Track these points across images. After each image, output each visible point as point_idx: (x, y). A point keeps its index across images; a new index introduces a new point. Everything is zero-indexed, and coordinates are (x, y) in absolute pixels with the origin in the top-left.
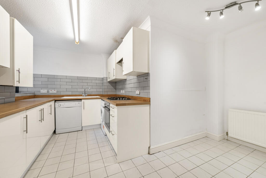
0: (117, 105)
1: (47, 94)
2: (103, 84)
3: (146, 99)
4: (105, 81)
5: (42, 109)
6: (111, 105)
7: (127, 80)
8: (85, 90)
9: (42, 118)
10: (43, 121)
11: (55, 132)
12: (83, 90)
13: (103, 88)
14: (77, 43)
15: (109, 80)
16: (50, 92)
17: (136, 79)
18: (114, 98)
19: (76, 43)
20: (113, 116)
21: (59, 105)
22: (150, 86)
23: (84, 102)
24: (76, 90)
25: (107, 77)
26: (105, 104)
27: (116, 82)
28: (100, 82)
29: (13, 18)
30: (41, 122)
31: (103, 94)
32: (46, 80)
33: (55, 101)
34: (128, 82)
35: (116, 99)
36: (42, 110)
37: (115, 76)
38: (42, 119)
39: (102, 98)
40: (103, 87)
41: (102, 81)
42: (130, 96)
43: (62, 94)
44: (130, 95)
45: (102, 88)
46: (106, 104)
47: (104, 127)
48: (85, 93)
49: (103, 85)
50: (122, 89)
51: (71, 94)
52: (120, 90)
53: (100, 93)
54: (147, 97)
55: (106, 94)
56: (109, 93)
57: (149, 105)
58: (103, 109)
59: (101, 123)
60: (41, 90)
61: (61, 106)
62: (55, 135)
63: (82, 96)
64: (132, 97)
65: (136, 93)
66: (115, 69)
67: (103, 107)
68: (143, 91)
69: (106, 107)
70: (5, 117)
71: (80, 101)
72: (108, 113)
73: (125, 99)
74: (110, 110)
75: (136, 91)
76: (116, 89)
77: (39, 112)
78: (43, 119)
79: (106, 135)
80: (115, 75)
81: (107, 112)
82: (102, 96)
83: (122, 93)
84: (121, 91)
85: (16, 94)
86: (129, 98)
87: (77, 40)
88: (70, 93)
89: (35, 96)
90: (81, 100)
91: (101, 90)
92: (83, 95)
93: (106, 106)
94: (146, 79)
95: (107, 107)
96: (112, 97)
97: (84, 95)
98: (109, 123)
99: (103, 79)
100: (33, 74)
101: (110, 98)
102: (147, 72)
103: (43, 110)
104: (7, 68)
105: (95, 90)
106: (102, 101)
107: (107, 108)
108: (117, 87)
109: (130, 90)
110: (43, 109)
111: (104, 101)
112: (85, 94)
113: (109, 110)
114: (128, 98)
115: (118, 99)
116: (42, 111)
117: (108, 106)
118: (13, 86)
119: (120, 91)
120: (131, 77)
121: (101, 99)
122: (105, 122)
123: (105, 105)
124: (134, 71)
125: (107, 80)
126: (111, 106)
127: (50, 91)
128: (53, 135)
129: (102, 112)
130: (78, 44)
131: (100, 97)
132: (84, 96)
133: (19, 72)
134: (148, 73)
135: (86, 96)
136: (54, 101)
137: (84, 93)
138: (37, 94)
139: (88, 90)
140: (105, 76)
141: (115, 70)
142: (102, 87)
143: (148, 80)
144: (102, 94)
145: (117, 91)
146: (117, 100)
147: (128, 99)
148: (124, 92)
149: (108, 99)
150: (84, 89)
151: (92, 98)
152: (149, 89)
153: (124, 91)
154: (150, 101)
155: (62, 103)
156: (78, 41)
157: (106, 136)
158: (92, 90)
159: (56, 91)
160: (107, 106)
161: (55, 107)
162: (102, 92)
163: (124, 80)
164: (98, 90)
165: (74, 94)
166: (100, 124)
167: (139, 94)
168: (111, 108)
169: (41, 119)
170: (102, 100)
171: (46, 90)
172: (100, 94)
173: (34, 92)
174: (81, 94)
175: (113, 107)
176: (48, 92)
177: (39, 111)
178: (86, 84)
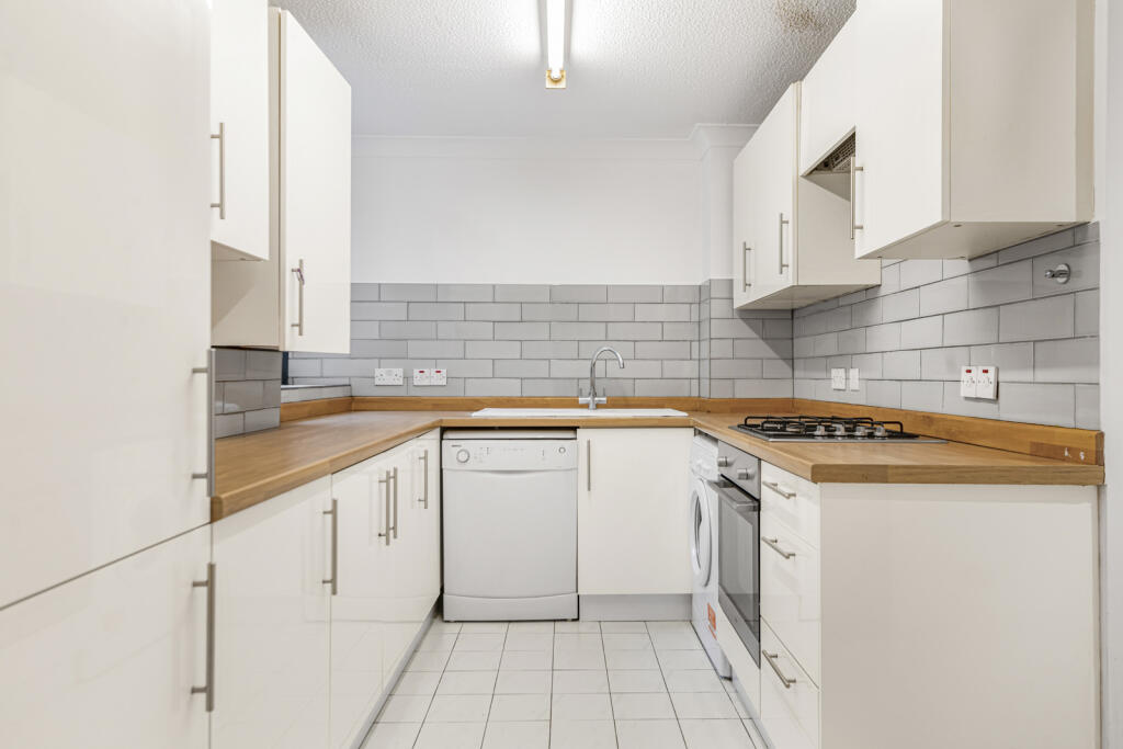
0: (821, 474)
1: (402, 393)
2: (705, 326)
3: (1057, 443)
4: (718, 308)
5: (392, 474)
6: (769, 473)
7: (883, 291)
8: (592, 371)
9: (392, 525)
10: (395, 537)
11: (439, 608)
12: (583, 369)
13: (705, 354)
14: (556, 81)
15: (742, 299)
16: (418, 380)
17: (965, 279)
18: (785, 423)
19: (549, 85)
20: (787, 550)
21: (463, 457)
22: (1096, 336)
23: (589, 442)
24: (541, 369)
25: (731, 281)
26: (720, 465)
27: (793, 311)
28: (682, 313)
29: (280, 10)
30: (388, 543)
31: (705, 394)
32: (399, 312)
33: (444, 430)
34: (886, 309)
35: (806, 431)
36: (391, 478)
37: (789, 272)
38: (389, 532)
39: (697, 419)
40: (705, 345)
41: (695, 307)
42: (907, 413)
43: (474, 390)
44: (908, 405)
45: (695, 356)
46: (727, 464)
47: (712, 619)
48: (593, 385)
49: (705, 335)
50: (844, 358)
51: (519, 395)
52: (828, 370)
53: (684, 390)
54: (1068, 421)
55: (721, 392)
56: (747, 390)
57: (1091, 490)
58: (710, 500)
59: (698, 590)
60: (378, 372)
61: (471, 465)
62: (438, 625)
63: (574, 404)
64: (928, 419)
65: (966, 390)
66: (789, 216)
67: (711, 483)
68: (1027, 376)
69: (727, 483)
70: (265, 499)
71: (569, 435)
72: (746, 528)
73: (871, 436)
74: (758, 509)
75: (964, 376)
76: (791, 361)
77: (380, 490)
78: (394, 528)
79: (730, 679)
80: (789, 258)
81: (740, 519)
82: (699, 412)
83: (842, 386)
84: (834, 372)
85: (283, 392)
86: (900, 431)
87: (556, 64)
88: (512, 389)
89: (351, 404)
90: (574, 429)
91: (689, 369)
92: (582, 400)
93: (734, 478)
94: (1061, 273)
95: (741, 483)
96: (768, 419)
97: (589, 399)
98: (757, 597)
99: (702, 294)
100: (352, 284)
101: (759, 422)
102: (1070, 217)
103: (395, 477)
104: (259, 260)
105: (653, 369)
106: (699, 440)
107: (740, 494)
108: (803, 345)
109: (907, 366)
110: (395, 470)
111: (715, 440)
112: (595, 395)
113: (757, 504)
114: (896, 428)
115: (820, 431)
116: (392, 480)
117: (748, 477)
118: (277, 351)
119: (823, 375)
120: (919, 270)
121: (692, 430)
122: (720, 584)
123: (725, 471)
124: (955, 219)
125: (731, 299)
126: (765, 477)
127: (416, 372)
128: (431, 624)
129: (699, 519)
130: (562, 85)
131: (685, 414)
132: (586, 406)
133: (301, 278)
134: (1081, 227)
135: (598, 406)
136: (436, 434)
137: (586, 385)
138: (362, 389)
139: (614, 369)
140: (717, 274)
141: (789, 230)
142: (695, 344)
143: (1075, 284)
144: (695, 394)
145: (797, 374)
146: (813, 436)
147: (892, 435)
148: (855, 383)
149: (746, 426)
150: (589, 363)
151: (635, 419)
152: (1093, 361)
153: (854, 373)
154: (1099, 460)
155: (474, 445)
156: (561, 66)
157: (727, 683)
158: (633, 369)
159: (444, 371)
160: (741, 476)
161: (443, 467)
162: (695, 382)
163: (862, 296)
164: (672, 369)
165: (532, 390)
166: (689, 598)
167: (990, 394)
168: (767, 496)
169: (388, 529)
170: (699, 433)
171: (400, 372)
172: (685, 393)
173: (346, 382)
174: (569, 391)
175: (787, 491)
176: (407, 378)
177: (380, 482)
178: (598, 331)
